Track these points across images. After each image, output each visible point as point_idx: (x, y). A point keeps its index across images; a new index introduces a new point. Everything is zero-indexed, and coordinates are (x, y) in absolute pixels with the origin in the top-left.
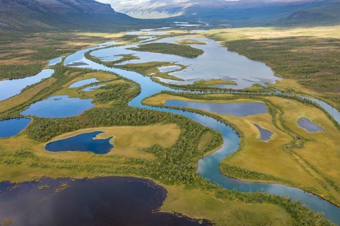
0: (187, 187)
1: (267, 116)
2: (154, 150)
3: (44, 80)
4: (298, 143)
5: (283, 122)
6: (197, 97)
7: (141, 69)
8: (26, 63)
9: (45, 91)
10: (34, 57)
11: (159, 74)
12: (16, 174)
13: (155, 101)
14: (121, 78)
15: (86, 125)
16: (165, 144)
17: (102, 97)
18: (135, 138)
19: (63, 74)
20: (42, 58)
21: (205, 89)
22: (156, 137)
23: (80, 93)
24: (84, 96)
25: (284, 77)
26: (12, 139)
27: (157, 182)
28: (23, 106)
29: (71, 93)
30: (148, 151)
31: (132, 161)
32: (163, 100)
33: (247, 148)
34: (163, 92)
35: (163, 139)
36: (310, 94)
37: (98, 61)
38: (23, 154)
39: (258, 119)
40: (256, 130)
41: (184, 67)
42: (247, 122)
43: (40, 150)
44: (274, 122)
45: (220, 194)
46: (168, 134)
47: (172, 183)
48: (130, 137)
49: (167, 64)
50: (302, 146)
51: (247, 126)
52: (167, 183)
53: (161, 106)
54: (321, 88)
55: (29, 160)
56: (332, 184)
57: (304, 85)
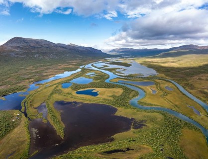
0: (125, 108)
1: (155, 86)
2: (113, 96)
3: (78, 72)
4: (165, 94)
5: (160, 88)
6: (129, 80)
7: (110, 70)
8: (73, 67)
9: (78, 75)
10: (76, 65)
11: (116, 72)
12: (66, 99)
13: (114, 81)
14: (103, 73)
15: (90, 87)
16: (117, 95)
17: (96, 79)
18: (106, 92)
19: (84, 71)
20: (78, 66)
21: (133, 77)
22: (114, 92)
23: (89, 77)
24: (90, 78)
25: (160, 73)
26: (66, 89)
27: (114, 106)
28: (71, 80)
29: (86, 77)
30: (111, 97)
31: (105, 99)
32: (117, 80)
33: (148, 96)
34: (117, 78)
35: (117, 93)
36: (169, 78)
37: (96, 67)
38: (69, 94)
39: (152, 87)
40: (151, 90)
41: (125, 70)
42: (148, 88)
43: (74, 93)
44: (157, 88)
45: (138, 111)
46: (119, 91)
47: (120, 107)
48: (105, 92)
49: (119, 68)
50: (167, 95)
51: (148, 89)
52: (118, 107)
53: (116, 82)
54: (172, 77)
55: (70, 96)
56: (177, 106)
57: (167, 75)
